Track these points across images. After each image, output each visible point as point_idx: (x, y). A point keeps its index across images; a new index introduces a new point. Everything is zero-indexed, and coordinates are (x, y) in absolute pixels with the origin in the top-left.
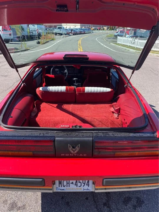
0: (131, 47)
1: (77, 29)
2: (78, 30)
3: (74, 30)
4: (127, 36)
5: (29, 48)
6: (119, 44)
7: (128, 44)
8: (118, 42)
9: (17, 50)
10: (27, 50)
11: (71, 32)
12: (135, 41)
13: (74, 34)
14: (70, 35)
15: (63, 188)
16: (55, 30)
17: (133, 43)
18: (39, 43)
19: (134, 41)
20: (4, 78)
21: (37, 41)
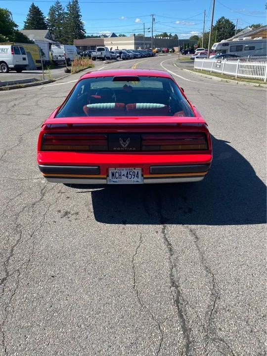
0: (215, 73)
1: (128, 51)
2: (131, 52)
3: (123, 53)
4: (210, 57)
5: (54, 79)
6: (196, 70)
7: (211, 69)
8: (195, 67)
9: (37, 82)
10: (53, 81)
11: (120, 56)
12: (222, 62)
13: (124, 59)
14: (118, 61)
15: (115, 180)
16: (93, 53)
17: (218, 66)
18: (68, 71)
19: (220, 64)
20: (26, 117)
21: (65, 68)
